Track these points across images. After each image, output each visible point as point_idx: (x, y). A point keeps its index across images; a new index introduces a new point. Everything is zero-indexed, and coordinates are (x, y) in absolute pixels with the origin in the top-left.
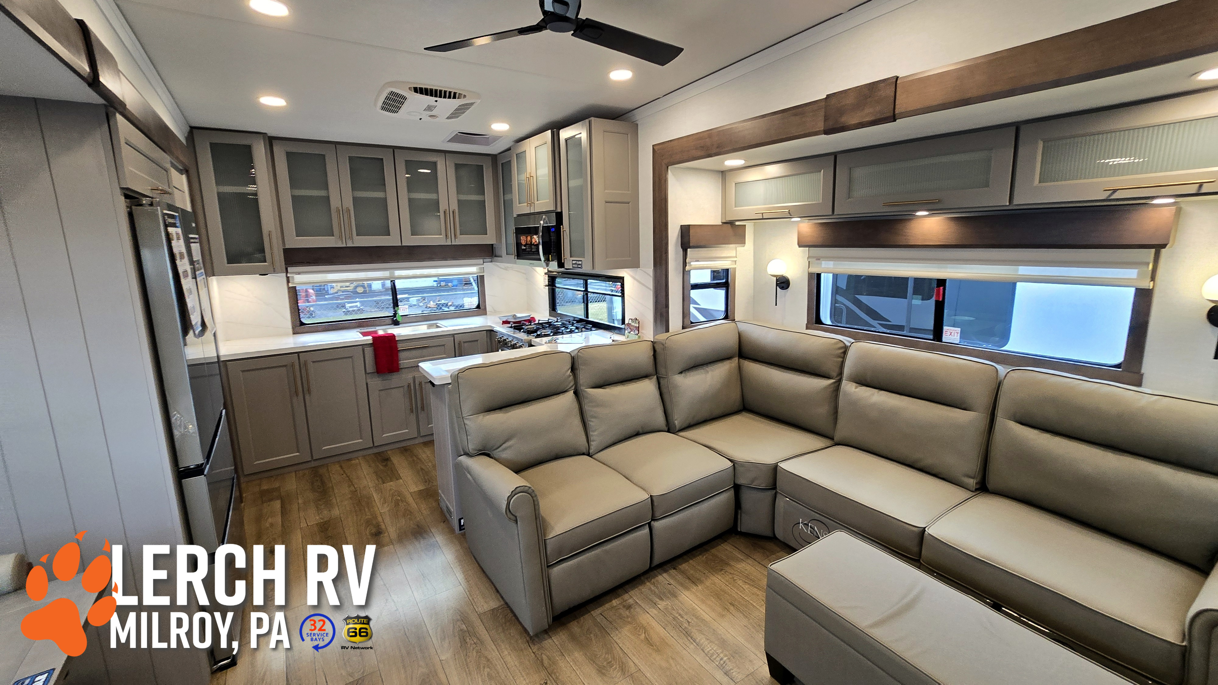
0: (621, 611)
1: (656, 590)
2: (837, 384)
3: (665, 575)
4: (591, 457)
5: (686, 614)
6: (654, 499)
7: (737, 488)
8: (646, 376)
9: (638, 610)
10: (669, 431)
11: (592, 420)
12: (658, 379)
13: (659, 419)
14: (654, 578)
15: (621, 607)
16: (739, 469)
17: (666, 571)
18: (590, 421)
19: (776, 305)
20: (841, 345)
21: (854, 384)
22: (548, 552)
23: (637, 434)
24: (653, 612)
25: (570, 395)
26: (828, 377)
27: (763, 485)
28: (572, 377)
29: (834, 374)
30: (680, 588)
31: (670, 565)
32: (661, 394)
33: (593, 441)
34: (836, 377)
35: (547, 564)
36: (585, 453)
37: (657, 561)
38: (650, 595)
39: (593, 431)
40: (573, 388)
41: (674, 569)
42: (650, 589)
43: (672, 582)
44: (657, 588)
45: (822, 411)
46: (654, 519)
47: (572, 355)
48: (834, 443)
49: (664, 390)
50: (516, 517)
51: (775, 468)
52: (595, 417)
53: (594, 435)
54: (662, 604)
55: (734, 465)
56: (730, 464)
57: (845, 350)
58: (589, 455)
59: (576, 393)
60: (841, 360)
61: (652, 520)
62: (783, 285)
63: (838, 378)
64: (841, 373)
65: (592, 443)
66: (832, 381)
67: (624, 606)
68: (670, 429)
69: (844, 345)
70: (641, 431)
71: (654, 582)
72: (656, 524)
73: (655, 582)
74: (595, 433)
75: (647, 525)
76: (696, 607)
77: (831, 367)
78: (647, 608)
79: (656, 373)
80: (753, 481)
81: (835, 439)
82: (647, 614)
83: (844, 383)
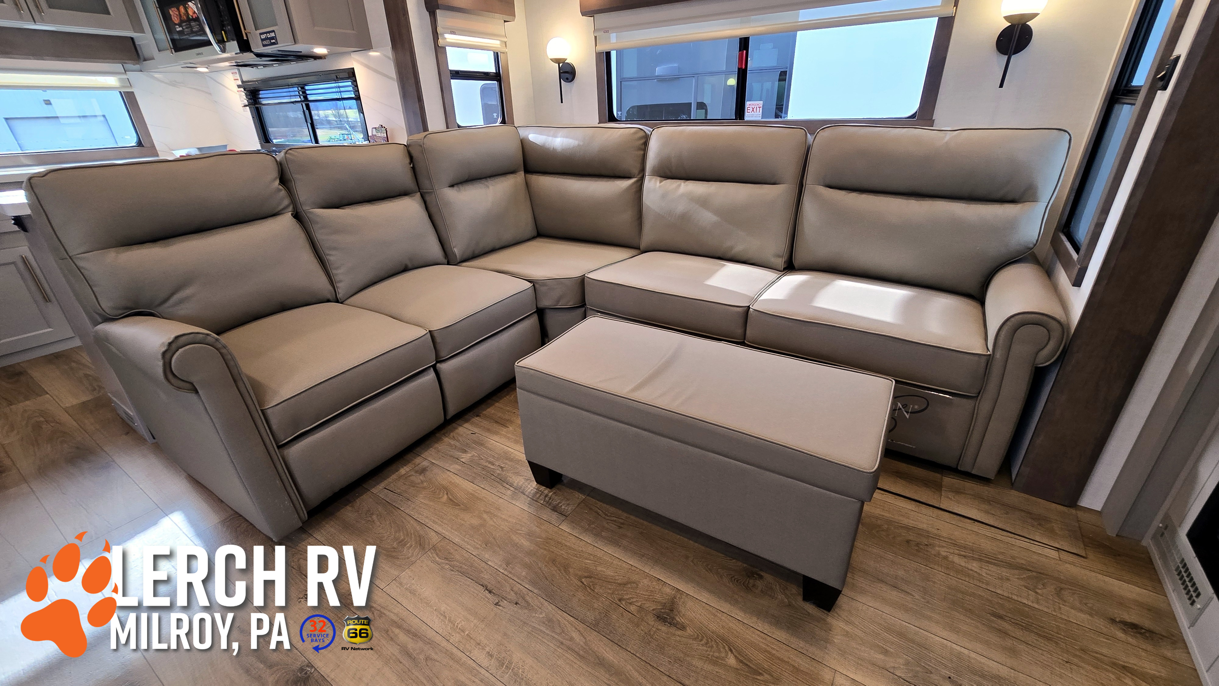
0: (412, 478)
1: (457, 444)
2: (639, 184)
3: (467, 425)
4: (342, 303)
5: (498, 459)
6: (435, 334)
7: (541, 313)
8: (404, 193)
9: (436, 470)
10: (448, 264)
11: (331, 252)
12: (422, 196)
13: (434, 250)
14: (452, 431)
15: (413, 473)
16: (542, 289)
17: (467, 421)
18: (328, 255)
19: (562, 102)
20: (641, 134)
21: (659, 178)
22: (274, 427)
23: (406, 269)
24: (455, 467)
25: (287, 219)
26: (629, 178)
27: (571, 303)
28: (283, 193)
29: (635, 171)
30: (487, 434)
31: (472, 413)
32: (430, 216)
33: (340, 281)
34: (638, 175)
35: (276, 444)
36: (331, 299)
37: (452, 410)
38: (449, 451)
39: (337, 268)
40: (291, 208)
41: (477, 416)
42: (450, 445)
43: (476, 430)
44: (458, 441)
45: (626, 217)
46: (439, 361)
47: (278, 159)
48: (640, 252)
49: (433, 210)
50: (192, 384)
51: (582, 281)
52: (335, 249)
53: (339, 273)
54: (465, 457)
55: (534, 285)
56: (529, 285)
57: (646, 139)
58: (337, 301)
59: (297, 216)
60: (642, 152)
61: (438, 362)
62: (567, 75)
63: (639, 176)
64: (643, 170)
65: (339, 285)
66: (635, 179)
67: (416, 472)
68: (449, 260)
69: (644, 134)
70: (410, 266)
71: (453, 437)
72: (444, 367)
73: (455, 435)
74: (339, 271)
75: (432, 369)
76: (510, 449)
77: (631, 163)
78: (446, 466)
79: (419, 189)
80: (558, 301)
81: (641, 247)
82: (448, 472)
83: (647, 178)
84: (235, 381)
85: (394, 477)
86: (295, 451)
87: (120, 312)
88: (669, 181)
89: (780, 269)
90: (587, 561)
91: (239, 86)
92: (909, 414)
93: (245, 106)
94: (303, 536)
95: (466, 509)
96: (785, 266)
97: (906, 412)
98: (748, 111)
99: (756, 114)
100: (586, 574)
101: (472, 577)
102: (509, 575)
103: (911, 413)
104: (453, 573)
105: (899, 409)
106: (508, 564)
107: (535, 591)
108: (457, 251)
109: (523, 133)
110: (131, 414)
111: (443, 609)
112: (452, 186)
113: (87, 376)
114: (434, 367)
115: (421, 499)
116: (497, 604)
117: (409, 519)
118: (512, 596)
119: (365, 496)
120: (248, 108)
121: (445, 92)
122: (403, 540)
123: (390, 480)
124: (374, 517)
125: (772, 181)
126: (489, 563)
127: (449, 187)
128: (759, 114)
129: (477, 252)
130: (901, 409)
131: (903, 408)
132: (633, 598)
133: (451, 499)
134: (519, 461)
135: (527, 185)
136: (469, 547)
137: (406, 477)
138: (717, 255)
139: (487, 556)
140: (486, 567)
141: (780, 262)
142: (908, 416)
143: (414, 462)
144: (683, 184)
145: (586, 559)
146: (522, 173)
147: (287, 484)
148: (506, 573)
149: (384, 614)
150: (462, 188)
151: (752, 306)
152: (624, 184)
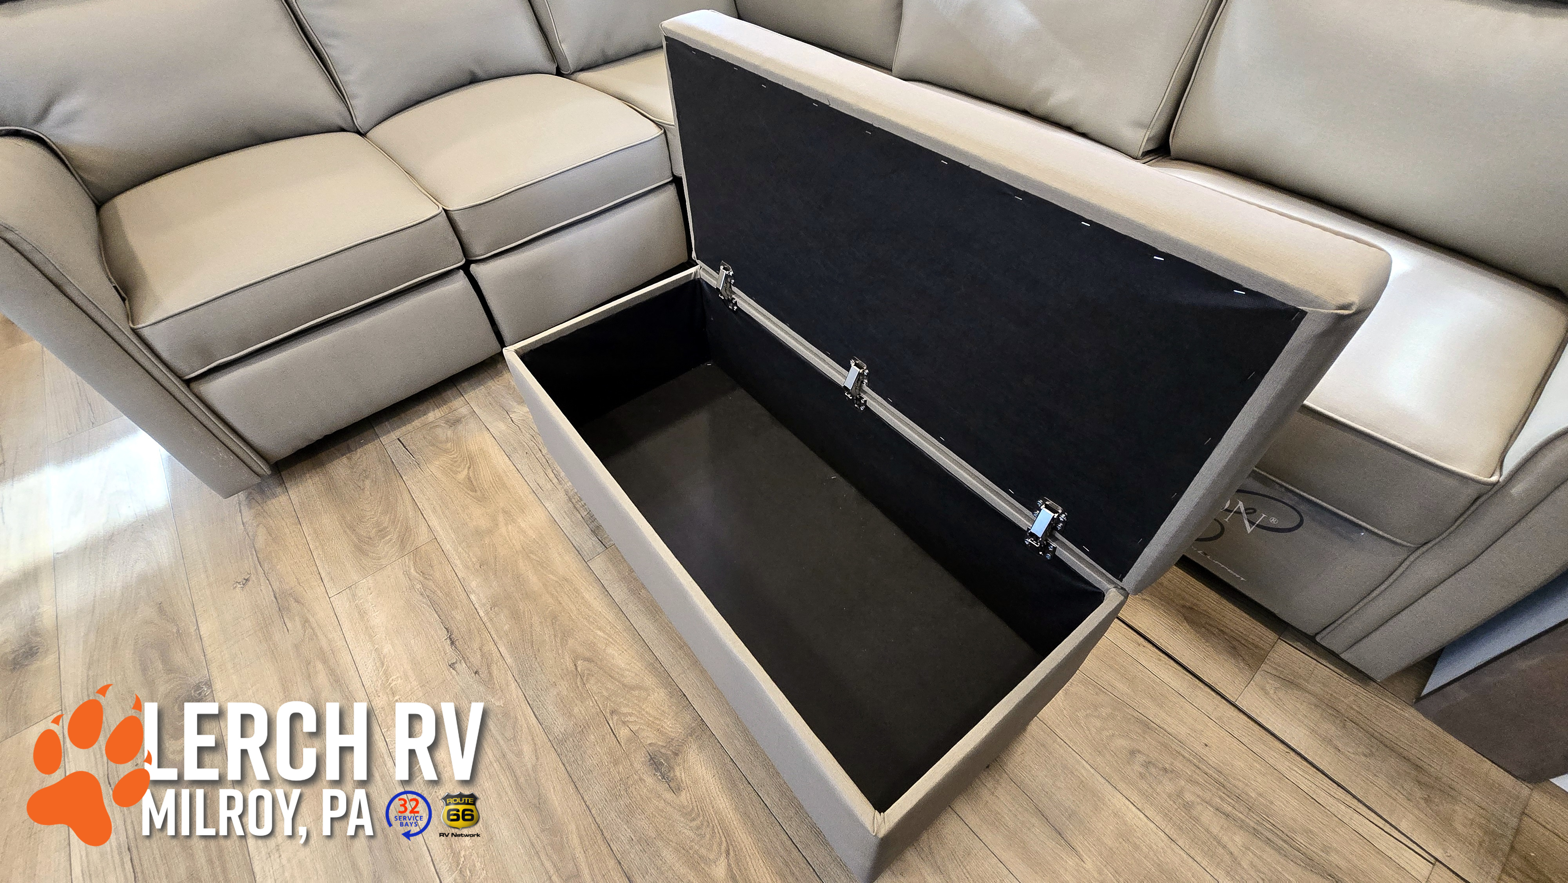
0: (438, 431)
4: (362, 134)
6: (456, 217)
7: (679, 184)
9: (472, 425)
10: (555, 71)
11: (329, 42)
13: (532, 45)
15: (442, 422)
22: (165, 355)
23: (471, 80)
24: (499, 427)
33: (355, 92)
36: (345, 126)
39: (346, 68)
46: (470, 259)
54: (516, 414)
55: (664, 133)
56: (656, 132)
58: (354, 130)
61: (468, 260)
65: (354, 101)
67: (448, 420)
68: (557, 64)
70: (481, 73)
72: (481, 270)
74: (351, 78)
75: (460, 272)
82: (486, 432)
85: (417, 423)
86: (215, 388)
90: (599, 632)
94: (279, 490)
95: (482, 499)
96: (1149, 145)
100: (588, 654)
101: (440, 613)
102: (488, 625)
104: (421, 598)
106: (494, 605)
107: (509, 660)
108: (572, 45)
111: (385, 651)
114: (466, 268)
115: (434, 468)
116: (452, 666)
117: (406, 496)
118: (476, 659)
119: (370, 446)
122: (385, 528)
123: (409, 427)
124: (368, 482)
126: (472, 597)
132: (631, 714)
133: (469, 478)
136: (458, 562)
137: (433, 426)
139: (474, 584)
140: (465, 601)
141: (1141, 138)
143: (450, 404)
145: (600, 629)
148: (485, 619)
149: (317, 636)
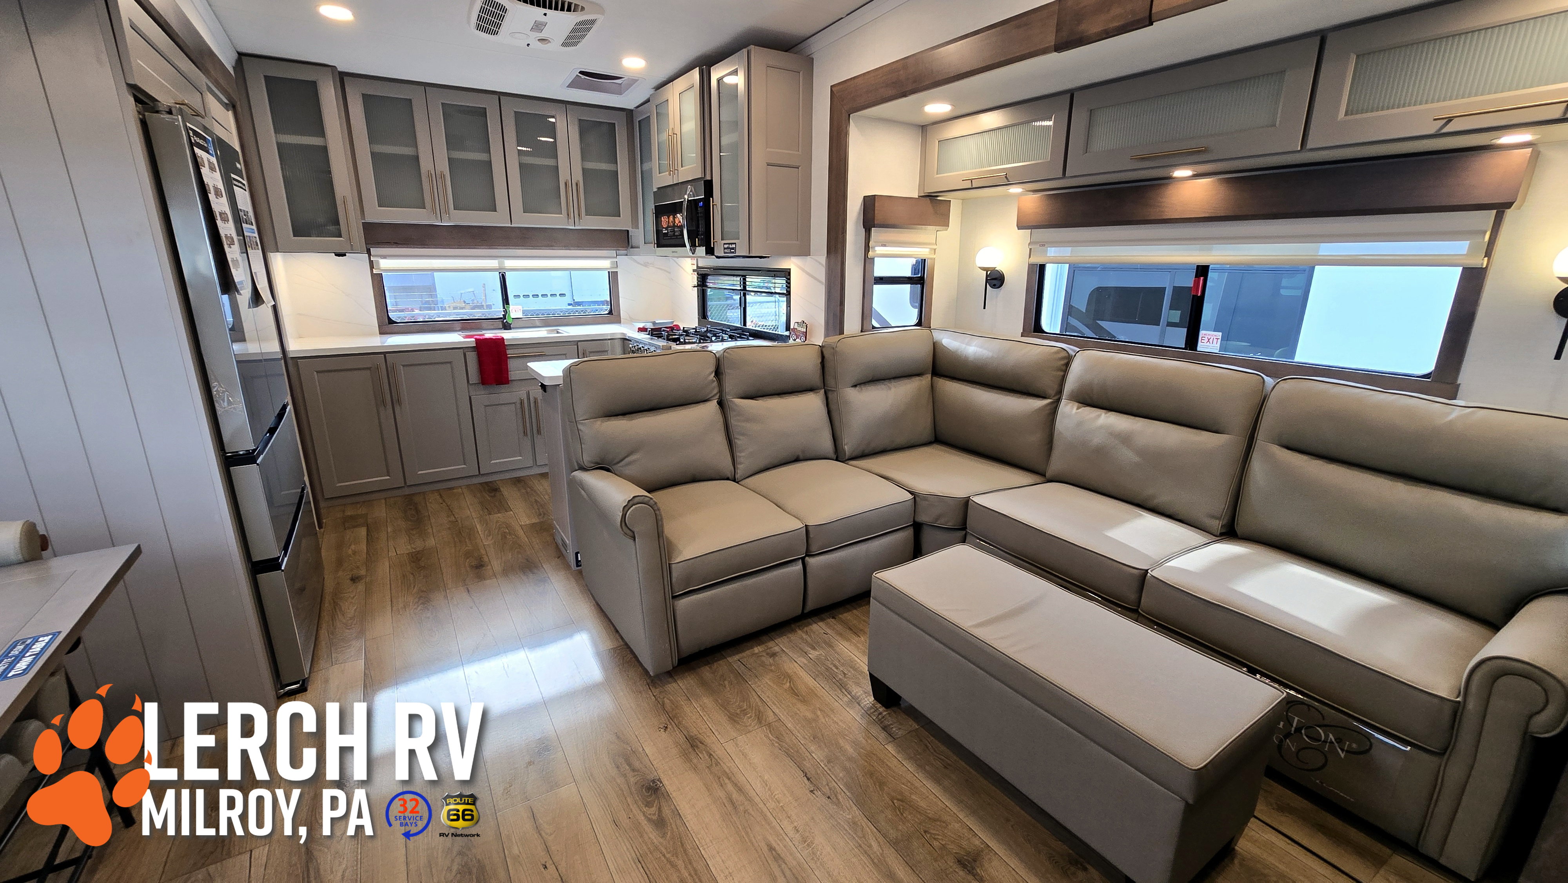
84: (659, 537)
85: (748, 652)
86: (683, 604)
87: (593, 465)
88: (1088, 409)
89: (1215, 533)
90: (904, 786)
91: (694, 271)
92: (1344, 753)
93: (694, 287)
94: (670, 680)
95: (804, 701)
96: (1223, 531)
97: (1340, 748)
98: (1203, 341)
99: (1213, 345)
100: (899, 798)
101: (795, 761)
102: (828, 772)
103: (1347, 751)
104: (780, 751)
105: (1330, 743)
106: (829, 762)
107: (848, 794)
108: (848, 448)
109: (938, 336)
110: (568, 542)
111: (766, 777)
112: (855, 386)
113: (536, 501)
114: (803, 559)
115: (767, 680)
116: (812, 791)
117: (754, 693)
118: (826, 790)
119: (721, 662)
120: (696, 288)
121: (866, 296)
122: (745, 710)
123: (744, 654)
124: (726, 682)
125: (1214, 429)
126: (813, 755)
127: (852, 387)
128: (1217, 346)
129: (867, 452)
130: (1332, 742)
131: (1337, 743)
132: (938, 835)
133: (792, 688)
134: (862, 672)
135: (932, 386)
136: (798, 735)
137: (758, 656)
138: (1136, 501)
139: (812, 748)
140: (810, 757)
141: (1217, 525)
142: (1342, 755)
143: (766, 644)
144: (1103, 414)
145: (903, 784)
146: (929, 376)
147: (671, 630)
148: (826, 768)
149: (720, 764)
150: (864, 388)
151: (1151, 571)
152: (1038, 404)
